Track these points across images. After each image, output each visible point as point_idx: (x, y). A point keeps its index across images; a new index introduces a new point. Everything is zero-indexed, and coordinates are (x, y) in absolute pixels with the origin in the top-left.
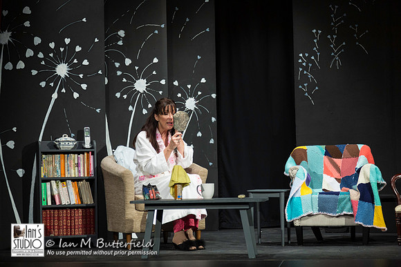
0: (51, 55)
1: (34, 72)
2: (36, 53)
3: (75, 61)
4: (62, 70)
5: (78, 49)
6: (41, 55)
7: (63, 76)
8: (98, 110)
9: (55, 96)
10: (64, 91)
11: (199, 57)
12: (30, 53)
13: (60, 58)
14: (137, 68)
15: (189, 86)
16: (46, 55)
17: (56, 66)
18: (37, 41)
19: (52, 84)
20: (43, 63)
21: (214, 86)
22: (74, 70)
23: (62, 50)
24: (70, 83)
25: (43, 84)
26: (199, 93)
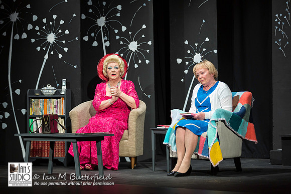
0: (44, 28)
1: (33, 41)
2: (34, 27)
3: (60, 31)
4: (51, 38)
5: (62, 22)
6: (37, 28)
7: (52, 43)
8: (75, 67)
9: (46, 57)
10: (52, 53)
11: (204, 21)
12: (30, 27)
13: (50, 29)
14: (130, 33)
15: (196, 45)
16: (41, 28)
17: (47, 35)
18: (35, 18)
19: (44, 49)
20: (39, 33)
21: (216, 44)
22: (59, 37)
23: (51, 23)
24: (57, 47)
25: (39, 49)
26: (204, 50)
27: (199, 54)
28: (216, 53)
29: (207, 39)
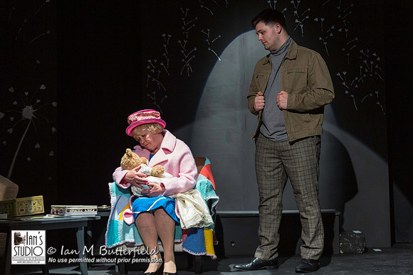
11: (38, 62)
15: (27, 94)
21: (55, 94)
27: (31, 108)
28: (55, 105)
29: (43, 87)
